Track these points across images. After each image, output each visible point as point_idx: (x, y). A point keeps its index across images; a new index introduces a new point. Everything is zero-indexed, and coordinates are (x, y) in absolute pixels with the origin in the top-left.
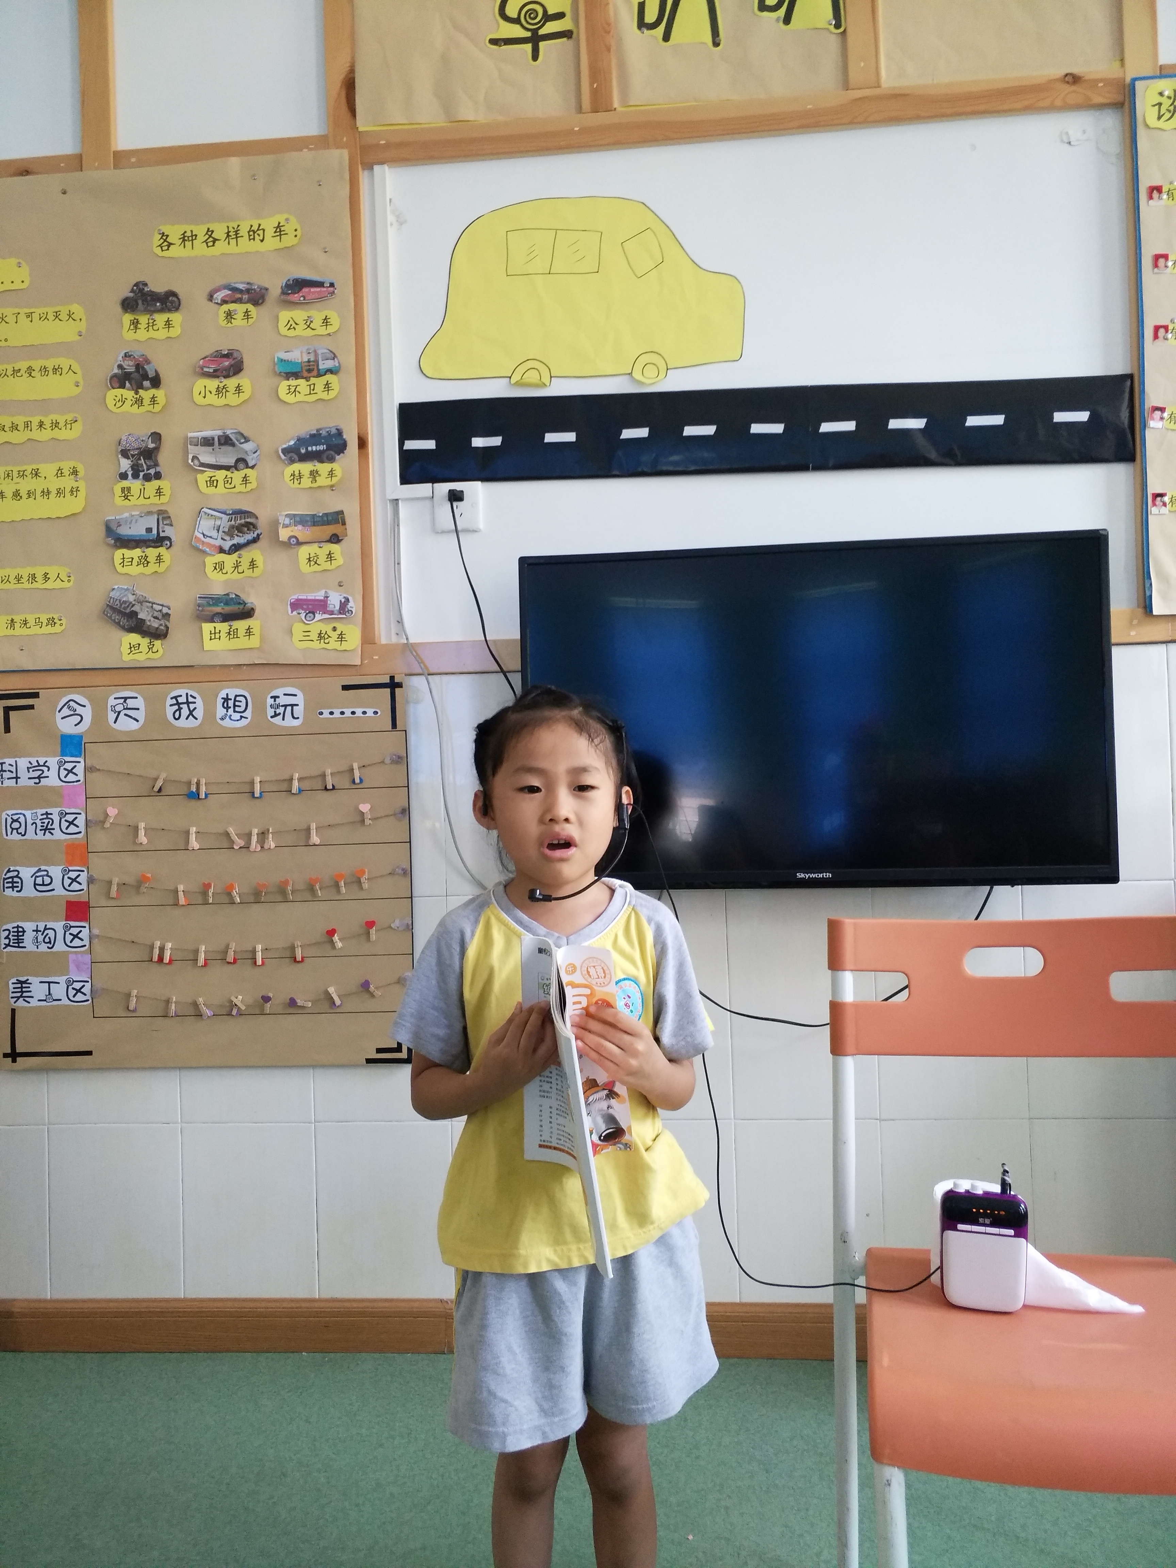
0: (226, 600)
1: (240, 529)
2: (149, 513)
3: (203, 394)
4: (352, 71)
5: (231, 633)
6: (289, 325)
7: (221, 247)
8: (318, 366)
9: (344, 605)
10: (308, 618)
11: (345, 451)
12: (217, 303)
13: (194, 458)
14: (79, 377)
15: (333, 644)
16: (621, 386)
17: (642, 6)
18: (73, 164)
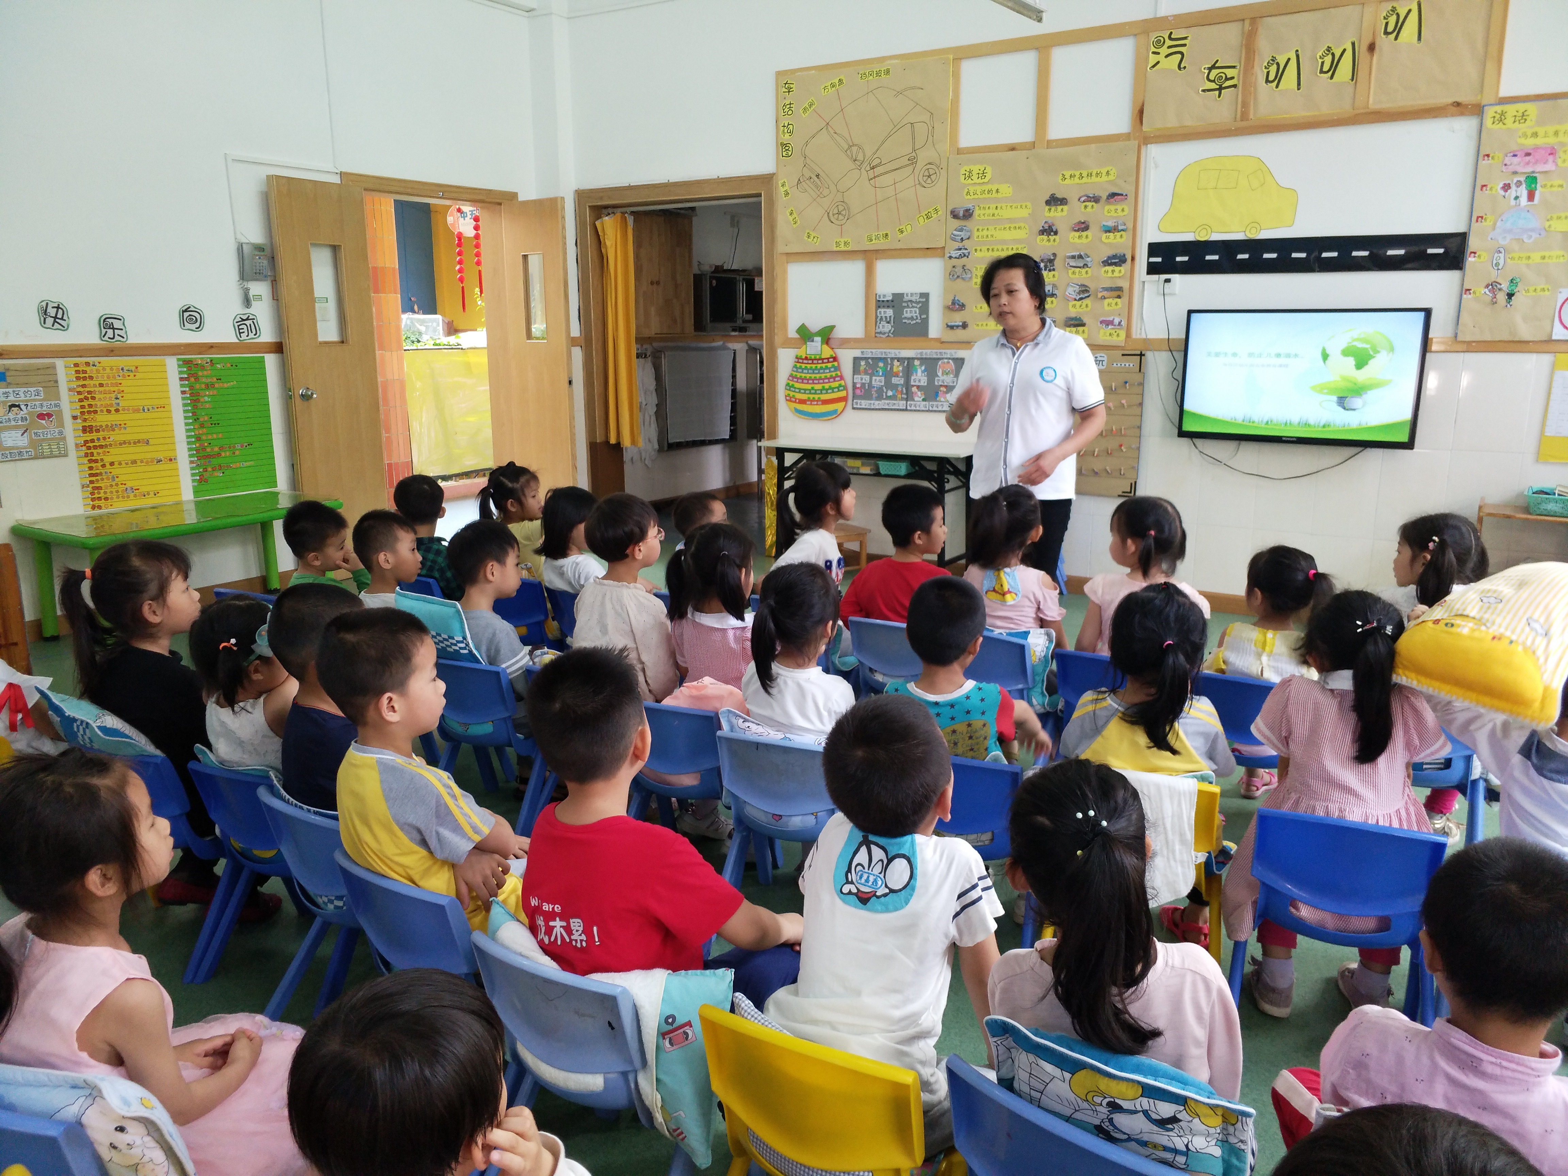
0: (1076, 319)
1: (1083, 292)
3: (1073, 238)
4: (1143, 105)
6: (1108, 211)
7: (1085, 180)
8: (1118, 228)
9: (1120, 324)
10: (1105, 328)
11: (1126, 263)
12: (1081, 202)
13: (1068, 264)
14: (1027, 231)
15: (1115, 337)
16: (1240, 236)
17: (1268, 73)
18: (1032, 145)
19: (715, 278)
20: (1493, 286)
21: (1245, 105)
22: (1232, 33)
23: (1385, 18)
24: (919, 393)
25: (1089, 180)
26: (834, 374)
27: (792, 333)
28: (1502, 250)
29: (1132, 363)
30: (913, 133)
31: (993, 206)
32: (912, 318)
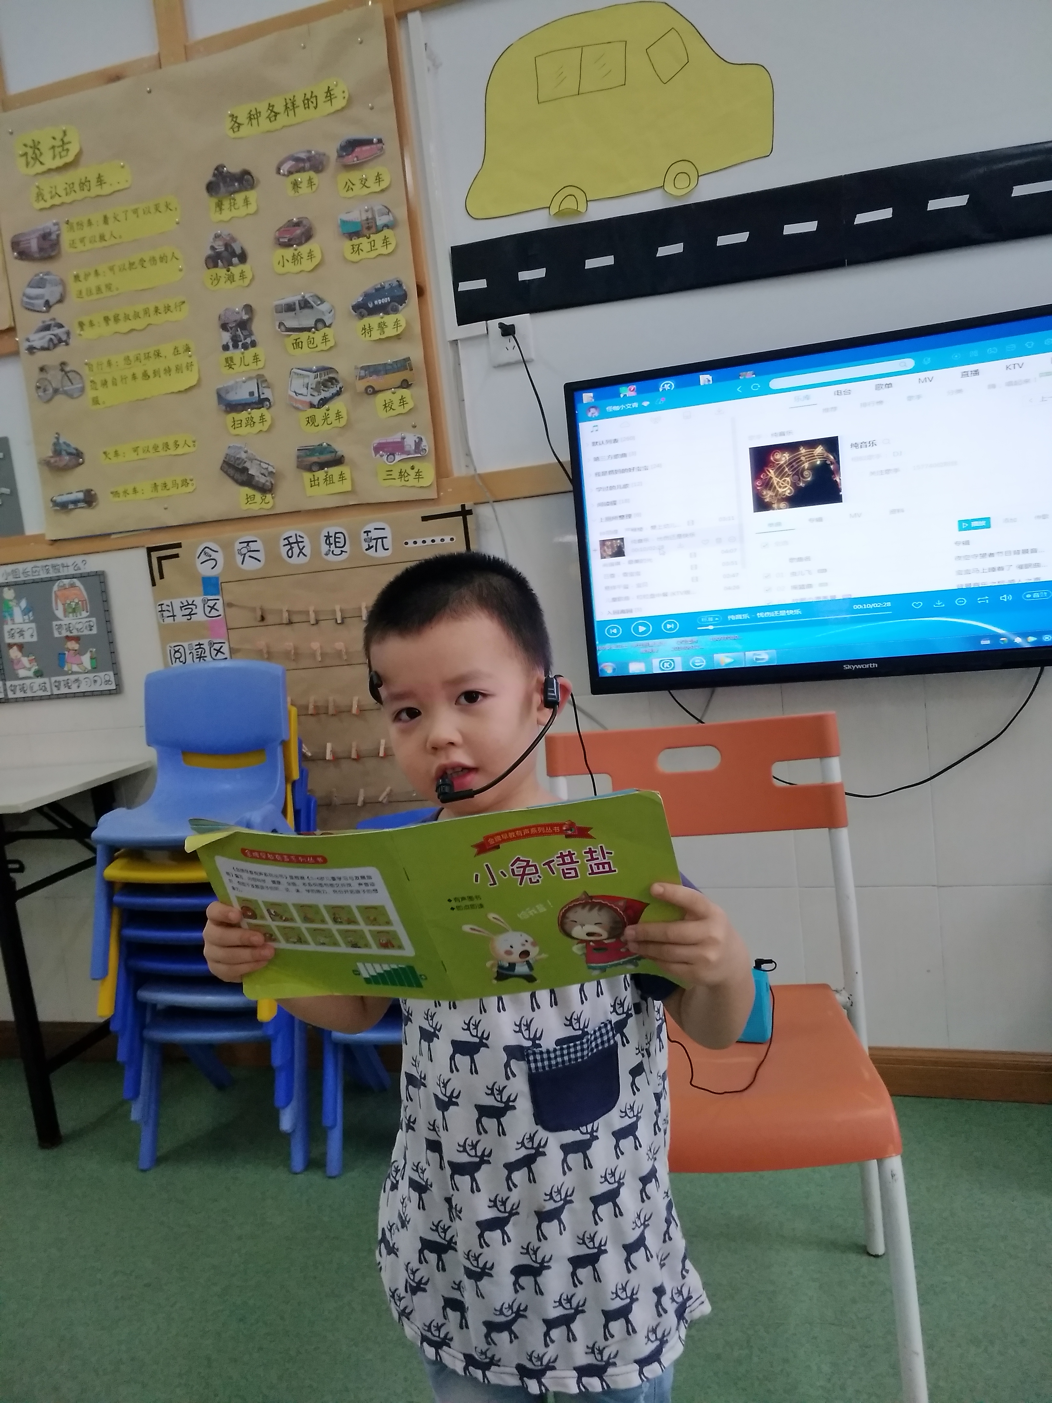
0: (320, 449)
1: (325, 384)
2: (250, 378)
3: (281, 264)
5: (328, 479)
6: (347, 187)
7: (282, 119)
8: (376, 223)
9: (418, 445)
10: (389, 460)
11: (406, 301)
12: (284, 175)
13: (281, 324)
14: (181, 263)
15: (412, 482)
16: (653, 203)
18: (156, 62)
24: (25, 660)
31: (97, 217)
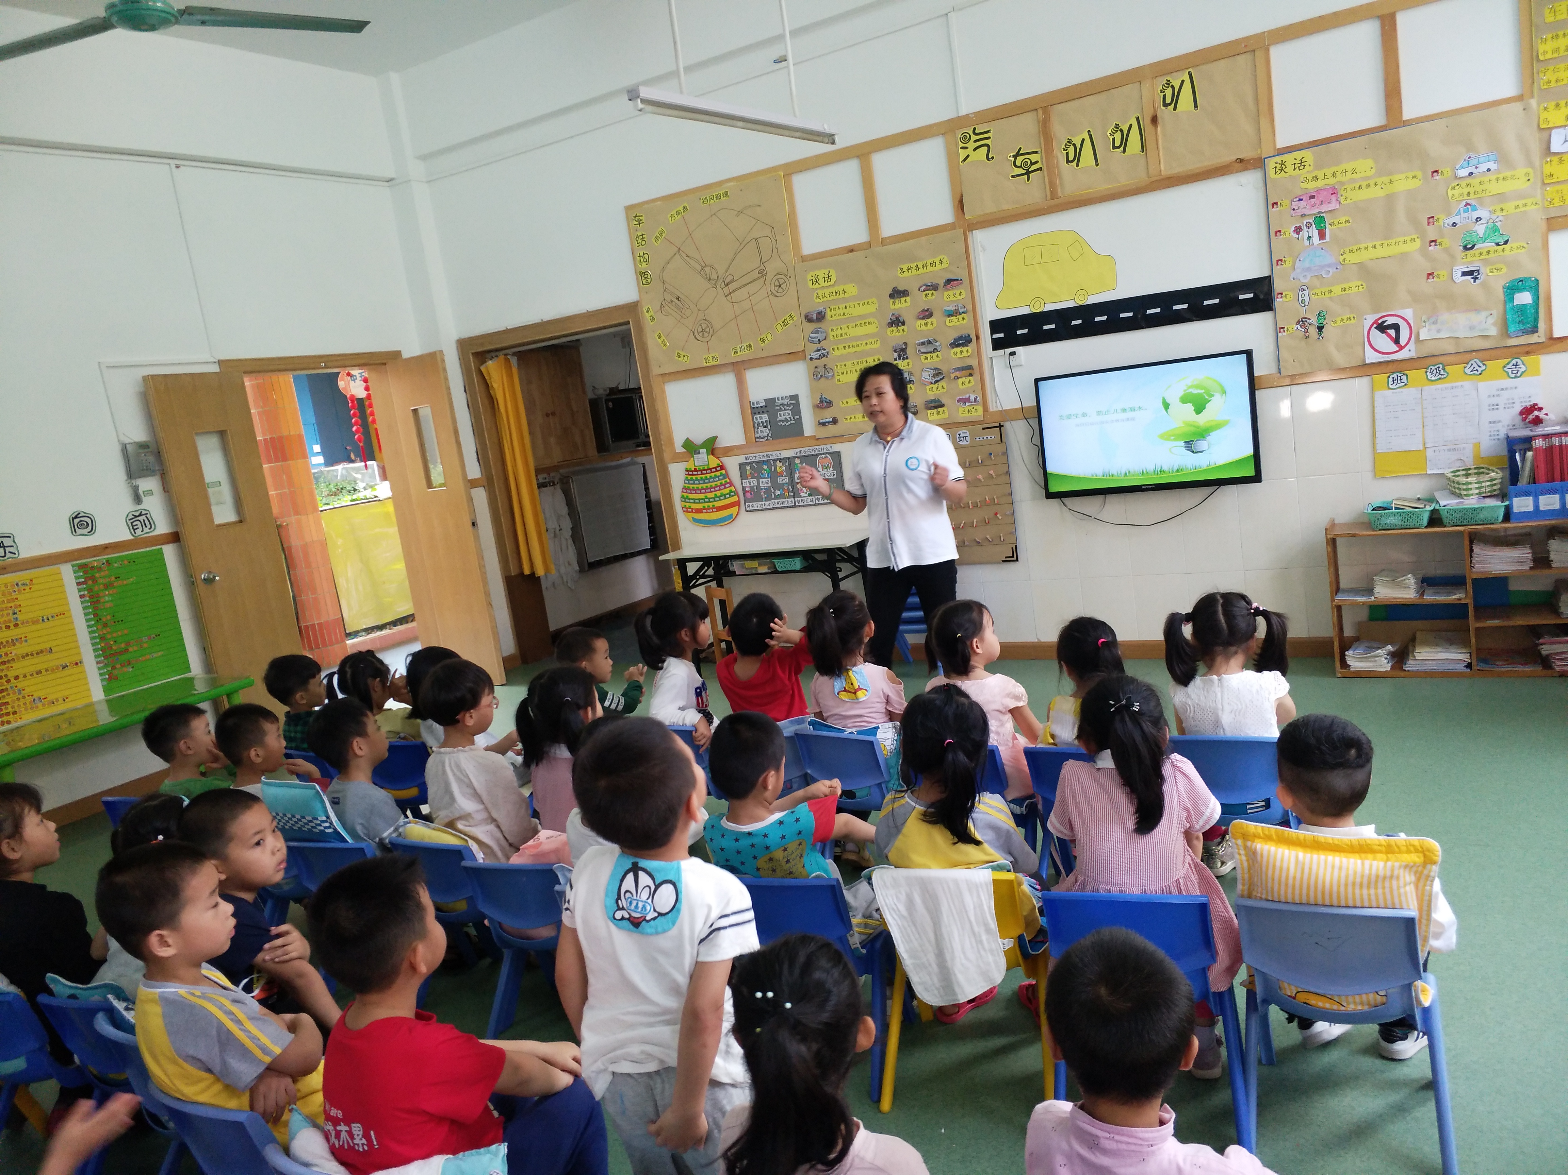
0: (934, 401)
1: (937, 375)
3: (920, 326)
4: (962, 196)
5: (938, 413)
6: (947, 297)
7: (921, 271)
8: (959, 311)
9: (976, 399)
10: (964, 405)
11: (971, 342)
12: (922, 292)
13: (918, 350)
14: (877, 324)
15: (974, 414)
16: (1071, 304)
17: (1067, 154)
18: (868, 245)
19: (612, 400)
20: (1303, 322)
21: (1052, 185)
22: (1028, 123)
23: (1161, 92)
24: (804, 489)
25: (925, 270)
26: (723, 482)
27: (679, 449)
28: (1305, 287)
29: (994, 435)
30: (758, 247)
31: (842, 306)
32: (786, 421)
